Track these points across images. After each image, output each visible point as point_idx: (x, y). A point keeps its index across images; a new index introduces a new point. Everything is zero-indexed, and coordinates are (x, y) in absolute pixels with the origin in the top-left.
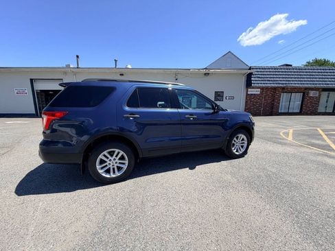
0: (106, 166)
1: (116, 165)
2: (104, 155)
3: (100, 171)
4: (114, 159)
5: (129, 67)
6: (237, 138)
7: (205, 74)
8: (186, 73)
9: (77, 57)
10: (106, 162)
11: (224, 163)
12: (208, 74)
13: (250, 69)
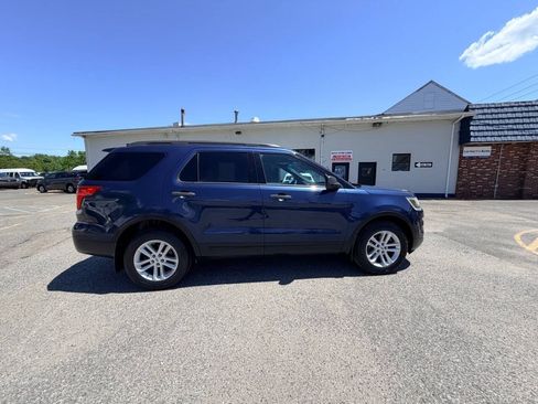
0: (149, 263)
1: (161, 264)
2: (146, 249)
3: (139, 270)
4: (160, 255)
5: (256, 120)
6: (378, 238)
7: (375, 124)
8: (342, 125)
9: (183, 111)
10: (148, 258)
11: (348, 280)
12: (380, 124)
13: (467, 110)
